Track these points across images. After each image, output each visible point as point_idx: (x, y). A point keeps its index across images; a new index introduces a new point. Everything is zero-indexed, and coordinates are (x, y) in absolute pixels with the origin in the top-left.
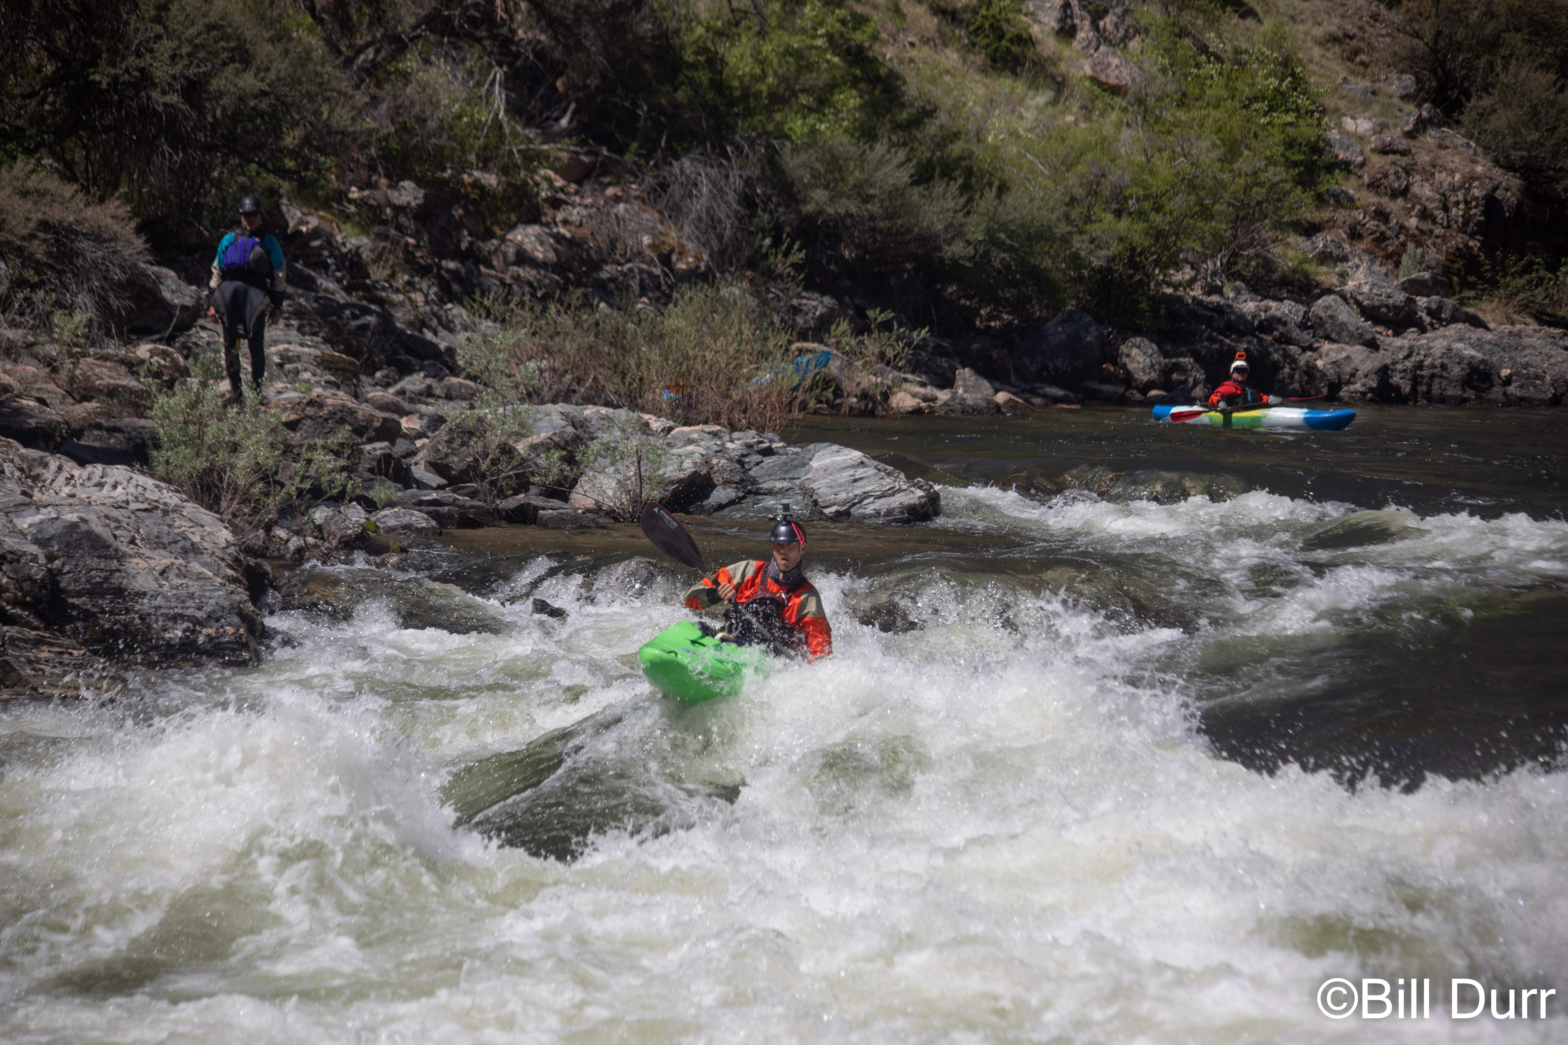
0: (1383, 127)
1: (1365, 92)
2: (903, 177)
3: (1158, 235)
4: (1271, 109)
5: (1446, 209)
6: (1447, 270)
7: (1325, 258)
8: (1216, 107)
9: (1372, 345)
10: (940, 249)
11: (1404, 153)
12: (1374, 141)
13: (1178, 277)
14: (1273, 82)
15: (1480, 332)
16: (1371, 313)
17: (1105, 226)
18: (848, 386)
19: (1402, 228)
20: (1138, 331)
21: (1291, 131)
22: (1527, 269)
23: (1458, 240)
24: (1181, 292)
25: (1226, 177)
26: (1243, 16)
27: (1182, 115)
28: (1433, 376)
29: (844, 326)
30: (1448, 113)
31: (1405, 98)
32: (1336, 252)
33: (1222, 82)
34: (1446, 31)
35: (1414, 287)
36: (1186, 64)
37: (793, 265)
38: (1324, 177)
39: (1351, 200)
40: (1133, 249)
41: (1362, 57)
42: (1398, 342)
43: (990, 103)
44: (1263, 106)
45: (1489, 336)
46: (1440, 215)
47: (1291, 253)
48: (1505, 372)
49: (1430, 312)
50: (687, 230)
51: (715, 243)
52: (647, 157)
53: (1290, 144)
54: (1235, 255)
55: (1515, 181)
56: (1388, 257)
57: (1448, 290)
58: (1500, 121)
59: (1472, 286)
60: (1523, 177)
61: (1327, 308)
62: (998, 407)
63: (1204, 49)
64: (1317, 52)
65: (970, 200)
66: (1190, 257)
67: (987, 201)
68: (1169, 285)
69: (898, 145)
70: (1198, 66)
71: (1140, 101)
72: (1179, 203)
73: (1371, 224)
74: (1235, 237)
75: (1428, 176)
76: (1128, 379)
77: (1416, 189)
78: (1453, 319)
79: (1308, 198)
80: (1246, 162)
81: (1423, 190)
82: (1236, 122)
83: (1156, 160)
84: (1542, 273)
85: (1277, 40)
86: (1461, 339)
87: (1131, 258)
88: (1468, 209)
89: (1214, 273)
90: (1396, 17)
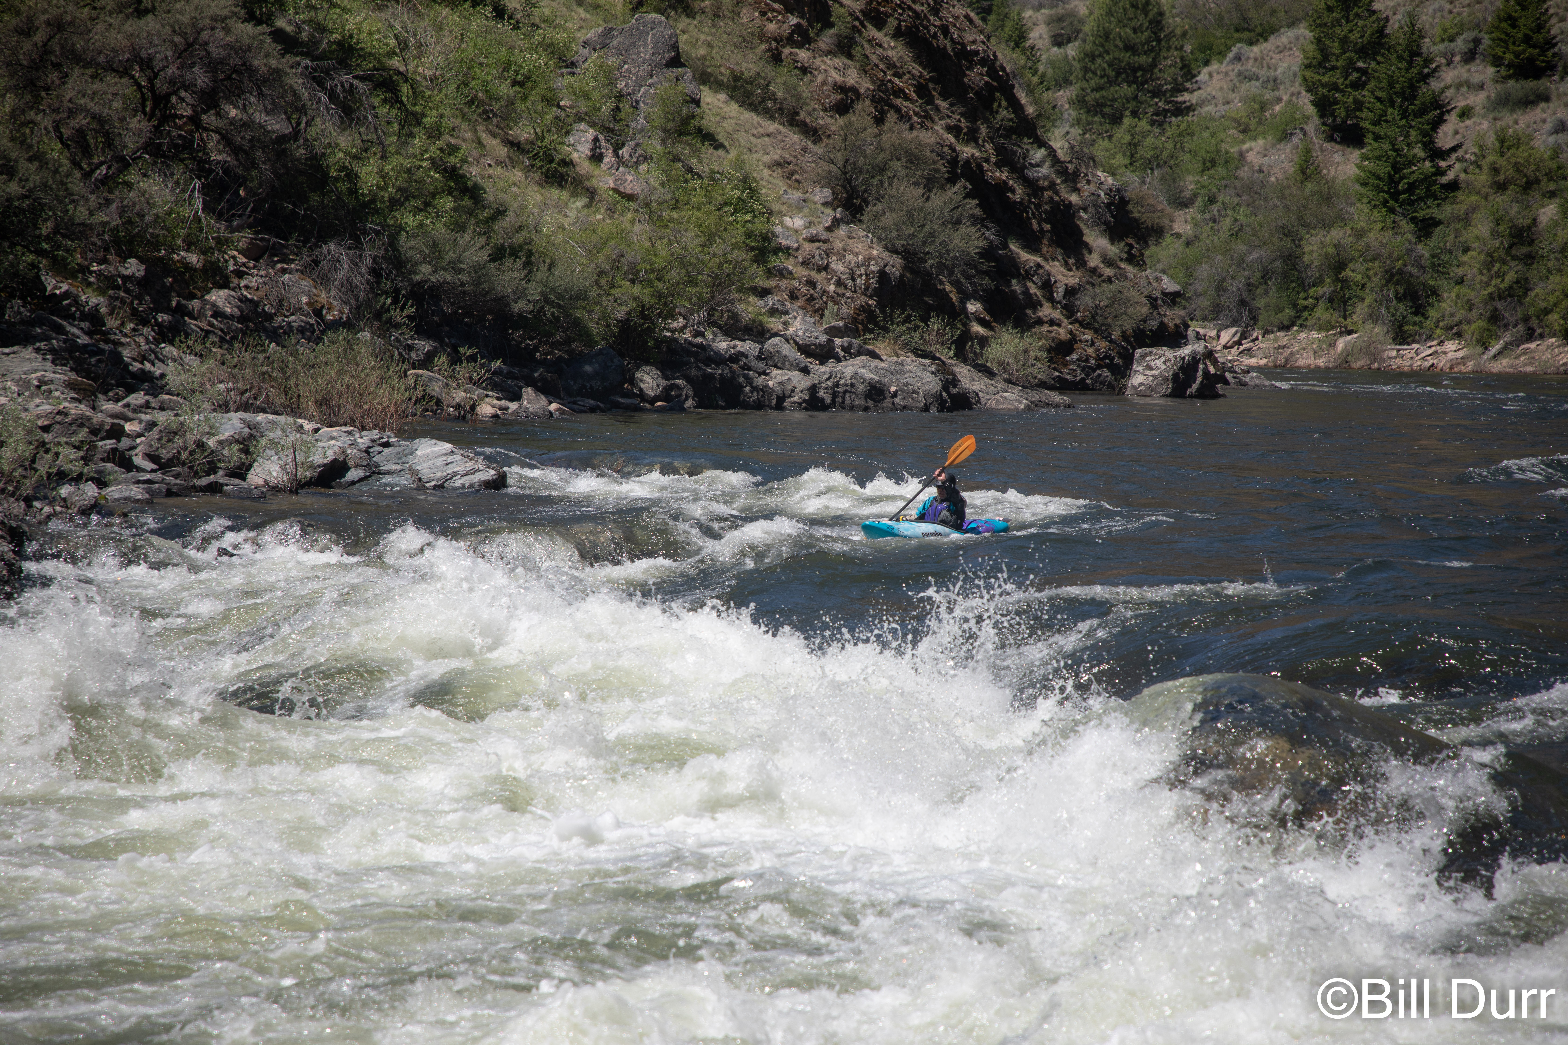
0: (811, 223)
1: (799, 200)
2: (483, 256)
3: (660, 296)
4: (736, 211)
5: (853, 279)
6: (855, 321)
7: (773, 312)
8: (699, 209)
9: (805, 371)
10: (508, 305)
11: (825, 241)
12: (805, 233)
13: (674, 325)
14: (737, 193)
15: (876, 362)
16: (804, 349)
17: (623, 290)
18: (445, 399)
19: (825, 291)
20: (647, 363)
21: (749, 226)
22: (908, 319)
23: (861, 300)
24: (677, 335)
25: (706, 257)
26: (716, 148)
27: (675, 214)
28: (845, 392)
29: (444, 359)
30: (853, 215)
31: (825, 204)
32: (781, 308)
33: (703, 192)
34: (852, 160)
35: (833, 332)
36: (677, 180)
37: (408, 316)
38: (772, 258)
39: (791, 273)
40: (643, 306)
41: (797, 176)
42: (823, 368)
43: (544, 206)
44: (730, 209)
45: (882, 365)
46: (849, 283)
47: (750, 309)
48: (893, 389)
49: (843, 349)
50: (333, 292)
51: (353, 302)
52: (305, 243)
53: (749, 235)
54: (712, 309)
55: (897, 261)
56: (815, 311)
57: (855, 333)
58: (888, 220)
59: (871, 331)
60: (903, 258)
61: (775, 345)
62: (551, 414)
63: (690, 170)
64: (766, 173)
65: (530, 272)
66: (683, 311)
67: (541, 274)
68: (668, 330)
69: (480, 234)
70: (686, 181)
71: (647, 205)
72: (674, 274)
73: (804, 289)
74: (713, 297)
75: (841, 257)
76: (642, 396)
77: (833, 266)
78: (859, 354)
79: (761, 271)
80: (718, 248)
81: (838, 266)
82: (712, 220)
83: (658, 244)
84: (918, 323)
85: (739, 164)
86: (864, 367)
87: (642, 312)
88: (868, 279)
89: (699, 323)
90: (819, 149)
